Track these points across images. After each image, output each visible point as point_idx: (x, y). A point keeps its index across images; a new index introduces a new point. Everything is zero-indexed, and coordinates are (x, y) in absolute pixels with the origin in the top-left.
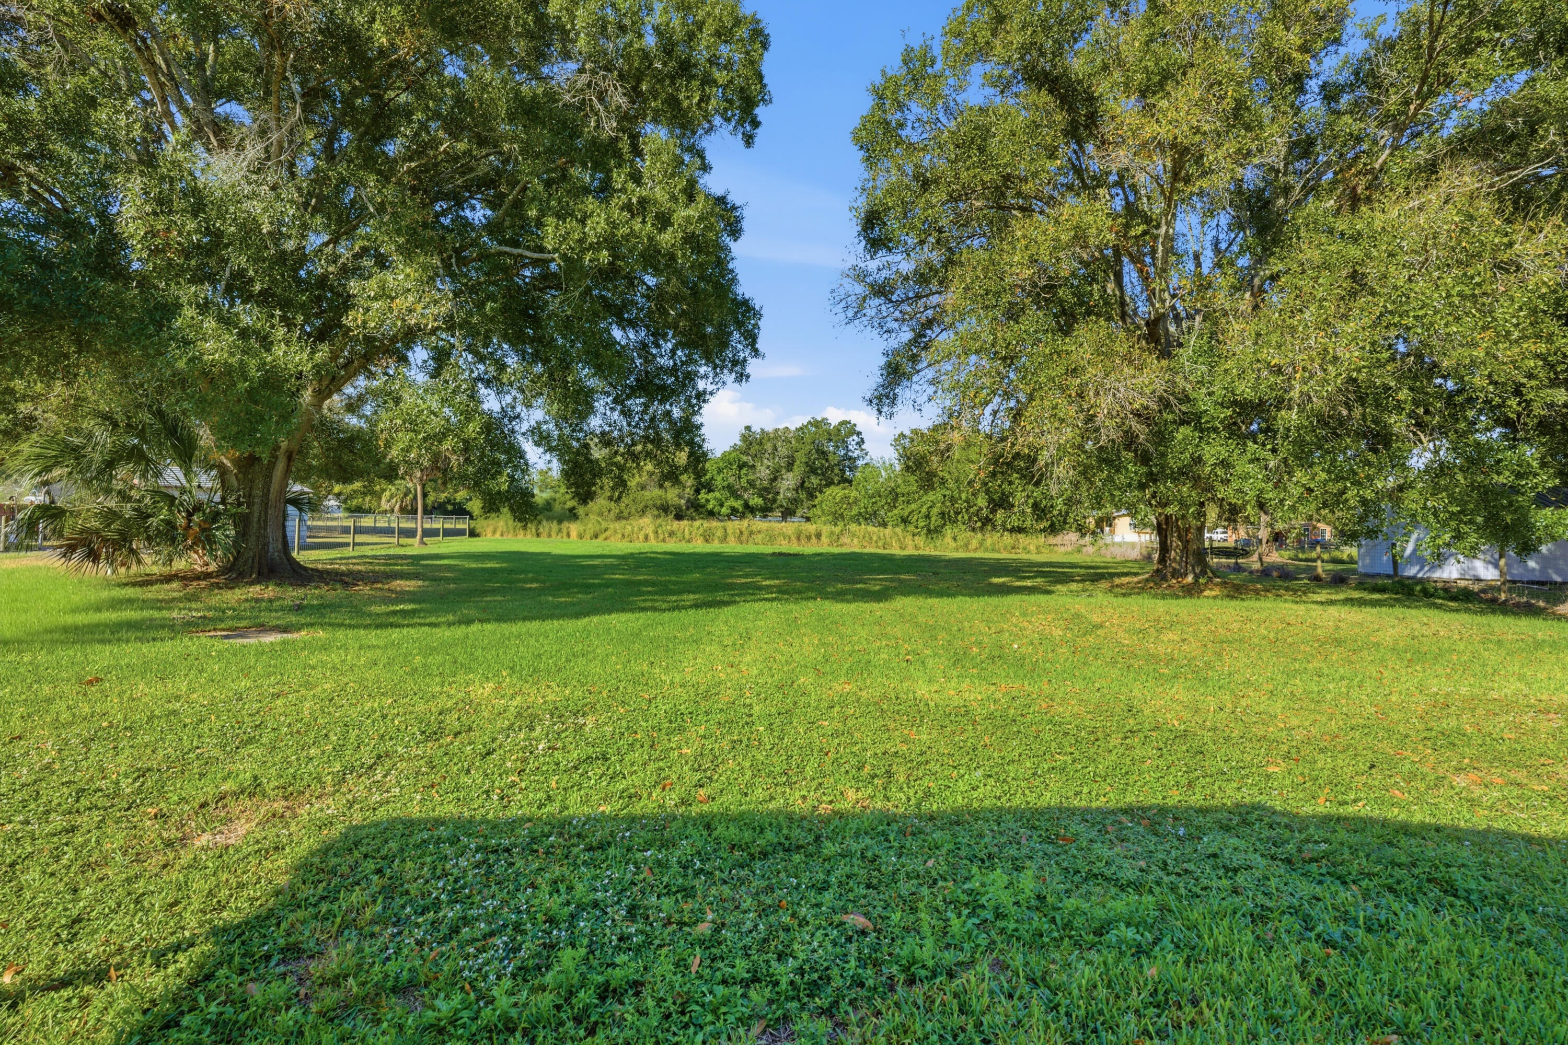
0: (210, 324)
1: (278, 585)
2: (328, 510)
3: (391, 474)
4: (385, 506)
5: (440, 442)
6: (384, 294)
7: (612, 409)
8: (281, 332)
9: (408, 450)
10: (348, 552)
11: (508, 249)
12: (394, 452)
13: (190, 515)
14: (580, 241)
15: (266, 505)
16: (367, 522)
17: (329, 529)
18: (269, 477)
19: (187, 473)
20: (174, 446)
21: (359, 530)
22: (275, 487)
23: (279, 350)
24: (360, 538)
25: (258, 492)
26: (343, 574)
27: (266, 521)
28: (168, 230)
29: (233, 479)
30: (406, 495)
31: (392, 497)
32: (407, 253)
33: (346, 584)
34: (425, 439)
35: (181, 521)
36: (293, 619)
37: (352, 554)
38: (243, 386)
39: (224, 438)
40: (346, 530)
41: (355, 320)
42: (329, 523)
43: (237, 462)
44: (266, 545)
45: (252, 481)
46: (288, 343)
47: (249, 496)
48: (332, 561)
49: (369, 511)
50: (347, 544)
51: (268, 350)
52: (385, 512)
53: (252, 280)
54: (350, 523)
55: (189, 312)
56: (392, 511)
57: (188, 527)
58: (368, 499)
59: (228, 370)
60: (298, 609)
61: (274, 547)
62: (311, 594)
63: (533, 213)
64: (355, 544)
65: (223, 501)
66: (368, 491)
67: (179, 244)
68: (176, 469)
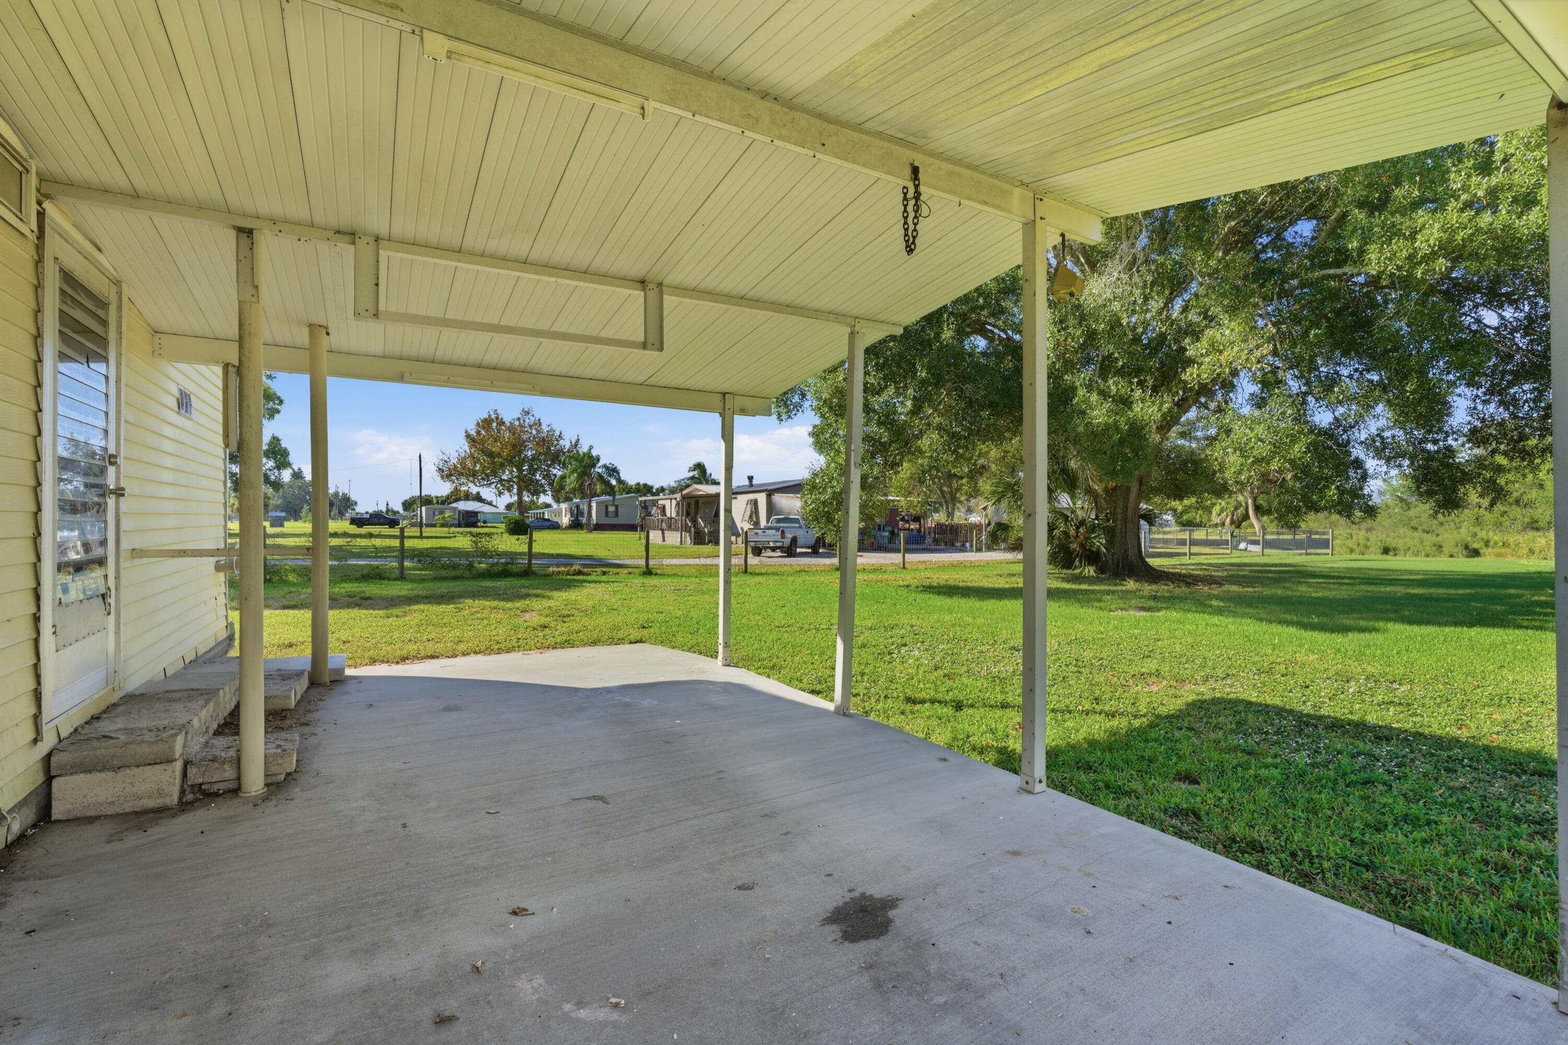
0: (1094, 397)
1: (1137, 581)
2: (1166, 524)
3: (1222, 490)
4: (1215, 519)
5: (1268, 463)
6: (1215, 348)
7: (1485, 402)
8: (1138, 393)
9: (1239, 473)
10: (1185, 560)
11: (1332, 271)
12: (1228, 474)
13: (1078, 527)
14: (1410, 257)
15: (1125, 520)
16: (1199, 534)
17: (1166, 542)
18: (1127, 499)
19: (1073, 497)
20: (1064, 479)
21: (1194, 543)
22: (1131, 504)
23: (1137, 408)
24: (1195, 549)
25: (1119, 511)
26: (1185, 576)
27: (1125, 532)
28: (1066, 340)
29: (1103, 502)
30: (1236, 508)
31: (1222, 510)
32: (1232, 311)
33: (1188, 584)
34: (1253, 463)
35: (1072, 532)
36: (1152, 603)
37: (1189, 562)
38: (1117, 437)
39: (1106, 474)
40: (1182, 542)
41: (1191, 375)
42: (1166, 537)
43: (1106, 490)
44: (1126, 550)
45: (1115, 502)
46: (1143, 400)
47: (1114, 514)
48: (1174, 566)
49: (1200, 525)
50: (1185, 554)
51: (1130, 408)
52: (1216, 525)
53: (1117, 359)
54: (1185, 536)
55: (1081, 392)
56: (1223, 524)
57: (1077, 536)
58: (1200, 512)
59: (1107, 427)
60: (1155, 598)
61: (1132, 552)
62: (1162, 589)
63: (1354, 244)
64: (1191, 554)
65: (1097, 518)
66: (1200, 506)
67: (1073, 347)
68: (1066, 495)
